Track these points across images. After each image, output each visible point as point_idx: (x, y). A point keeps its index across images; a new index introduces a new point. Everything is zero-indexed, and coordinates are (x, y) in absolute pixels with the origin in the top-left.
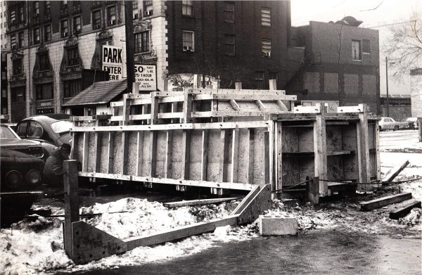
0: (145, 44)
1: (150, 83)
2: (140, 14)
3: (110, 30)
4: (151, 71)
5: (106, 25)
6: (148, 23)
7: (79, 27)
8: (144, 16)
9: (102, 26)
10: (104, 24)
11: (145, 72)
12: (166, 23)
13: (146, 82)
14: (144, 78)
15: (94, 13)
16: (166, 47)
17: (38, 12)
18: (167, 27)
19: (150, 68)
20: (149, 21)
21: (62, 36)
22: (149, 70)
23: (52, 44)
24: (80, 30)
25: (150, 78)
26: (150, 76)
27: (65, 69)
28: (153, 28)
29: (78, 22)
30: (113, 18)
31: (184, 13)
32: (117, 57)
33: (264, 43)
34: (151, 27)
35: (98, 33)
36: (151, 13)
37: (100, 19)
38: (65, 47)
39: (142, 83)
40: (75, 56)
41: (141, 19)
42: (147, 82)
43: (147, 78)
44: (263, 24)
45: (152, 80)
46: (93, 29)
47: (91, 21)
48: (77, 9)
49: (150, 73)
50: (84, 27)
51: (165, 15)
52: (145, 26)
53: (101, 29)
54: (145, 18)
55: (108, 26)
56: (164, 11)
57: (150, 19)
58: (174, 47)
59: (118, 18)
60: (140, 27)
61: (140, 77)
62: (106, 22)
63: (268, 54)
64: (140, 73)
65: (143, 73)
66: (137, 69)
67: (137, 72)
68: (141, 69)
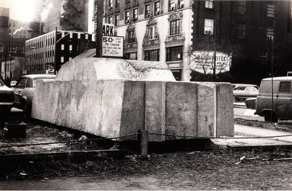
0: (177, 29)
1: (118, 51)
2: (176, 7)
3: (156, 19)
4: (120, 42)
5: (153, 15)
6: (180, 14)
7: (136, 16)
8: (178, 9)
9: (151, 15)
10: (152, 14)
11: (113, 42)
12: (193, 13)
14: (113, 47)
15: (146, 6)
16: (192, 31)
17: (112, 6)
18: (193, 16)
19: (118, 39)
20: (181, 12)
21: (126, 23)
22: (117, 41)
23: (119, 28)
24: (137, 18)
25: (118, 47)
26: (118, 45)
27: (126, 45)
28: (183, 17)
29: (136, 13)
30: (158, 10)
31: (207, 6)
32: (109, 32)
33: (268, 30)
34: (182, 16)
35: (148, 20)
36: (183, 6)
37: (150, 10)
38: (127, 30)
39: (111, 50)
40: (133, 36)
41: (175, 11)
42: (115, 50)
43: (116, 46)
44: (269, 15)
45: (119, 48)
46: (145, 18)
47: (144, 12)
48: (135, 3)
49: (118, 43)
50: (139, 16)
51: (192, 8)
52: (178, 15)
53: (150, 18)
54: (178, 10)
55: (155, 15)
56: (191, 5)
57: (182, 10)
58: (198, 31)
59: (161, 10)
60: (175, 17)
61: (109, 46)
62: (153, 12)
63: (271, 38)
64: (110, 43)
65: (112, 43)
66: (107, 39)
67: (108, 42)
68: (110, 40)
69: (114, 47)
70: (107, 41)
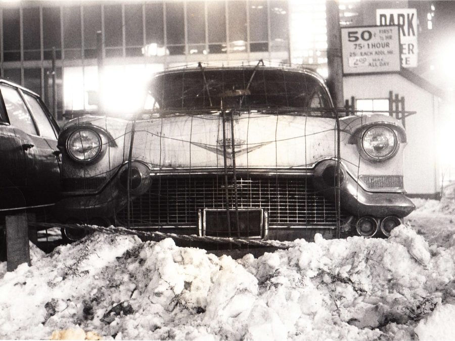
1: (386, 58)
4: (389, 38)
11: (373, 41)
13: (377, 57)
14: (374, 50)
19: (385, 31)
22: (384, 35)
25: (386, 50)
26: (387, 45)
39: (369, 59)
42: (381, 57)
43: (381, 49)
45: (390, 52)
49: (385, 41)
61: (365, 50)
64: (365, 43)
65: (370, 42)
66: (359, 35)
67: (360, 41)
68: (366, 36)
69: (377, 49)
70: (357, 39)
